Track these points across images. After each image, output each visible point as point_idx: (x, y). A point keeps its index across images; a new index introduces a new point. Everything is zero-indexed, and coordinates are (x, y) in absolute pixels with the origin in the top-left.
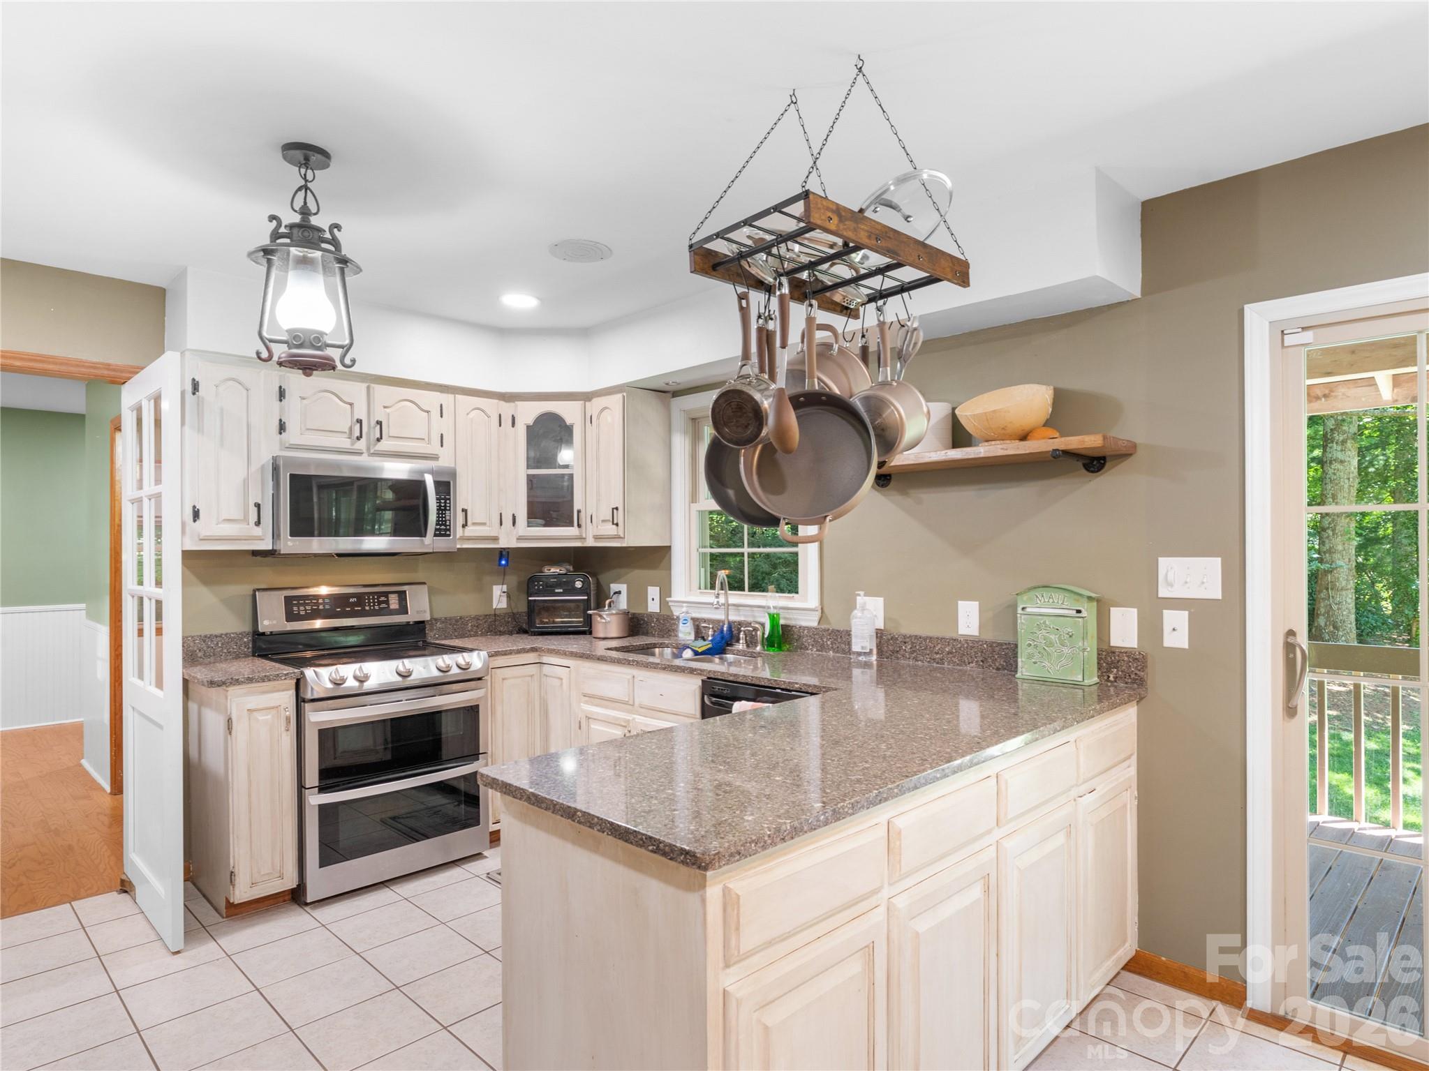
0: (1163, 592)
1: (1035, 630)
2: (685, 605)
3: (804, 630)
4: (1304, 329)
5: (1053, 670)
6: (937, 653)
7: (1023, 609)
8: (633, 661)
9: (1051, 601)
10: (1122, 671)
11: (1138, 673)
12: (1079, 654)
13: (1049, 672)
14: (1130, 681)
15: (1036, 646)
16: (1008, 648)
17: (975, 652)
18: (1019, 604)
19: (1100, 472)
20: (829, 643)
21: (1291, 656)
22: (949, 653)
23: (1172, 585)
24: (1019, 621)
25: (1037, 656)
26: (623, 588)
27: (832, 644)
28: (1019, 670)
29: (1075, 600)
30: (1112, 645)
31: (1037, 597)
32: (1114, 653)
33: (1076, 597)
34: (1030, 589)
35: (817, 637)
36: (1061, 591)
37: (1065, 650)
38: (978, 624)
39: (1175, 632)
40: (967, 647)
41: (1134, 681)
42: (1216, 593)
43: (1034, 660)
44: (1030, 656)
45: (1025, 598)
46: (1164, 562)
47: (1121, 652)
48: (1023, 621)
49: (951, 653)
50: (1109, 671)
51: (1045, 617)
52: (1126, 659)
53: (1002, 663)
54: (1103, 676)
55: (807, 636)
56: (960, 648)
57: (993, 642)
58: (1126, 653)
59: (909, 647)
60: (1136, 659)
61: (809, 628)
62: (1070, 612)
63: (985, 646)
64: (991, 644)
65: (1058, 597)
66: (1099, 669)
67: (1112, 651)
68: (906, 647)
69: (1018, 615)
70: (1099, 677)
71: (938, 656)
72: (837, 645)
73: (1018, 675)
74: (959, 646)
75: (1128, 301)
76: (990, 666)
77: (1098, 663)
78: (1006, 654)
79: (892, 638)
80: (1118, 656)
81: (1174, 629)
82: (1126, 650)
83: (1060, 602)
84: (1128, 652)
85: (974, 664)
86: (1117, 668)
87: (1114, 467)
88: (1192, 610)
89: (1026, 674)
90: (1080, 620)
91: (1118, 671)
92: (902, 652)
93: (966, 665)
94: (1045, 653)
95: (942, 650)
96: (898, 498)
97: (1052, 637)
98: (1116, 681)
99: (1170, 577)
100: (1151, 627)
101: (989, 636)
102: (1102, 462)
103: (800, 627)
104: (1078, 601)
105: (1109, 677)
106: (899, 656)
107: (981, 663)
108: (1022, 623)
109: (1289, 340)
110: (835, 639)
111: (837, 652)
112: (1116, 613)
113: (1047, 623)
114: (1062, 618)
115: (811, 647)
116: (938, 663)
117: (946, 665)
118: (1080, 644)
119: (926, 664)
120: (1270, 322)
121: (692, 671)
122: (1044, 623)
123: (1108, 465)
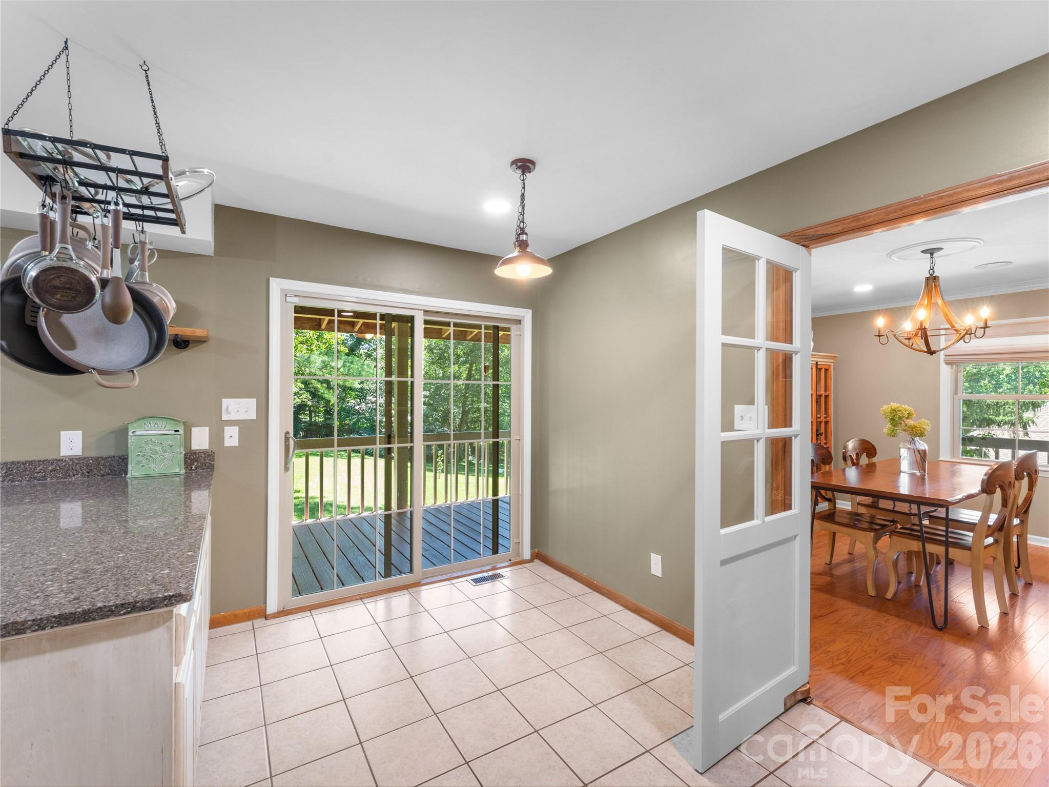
0: (225, 417)
1: (143, 445)
4: (295, 296)
5: (157, 468)
6: (38, 473)
7: (133, 432)
9: (156, 426)
10: (200, 463)
11: (210, 462)
12: (177, 456)
13: (154, 470)
14: (205, 467)
15: (144, 456)
16: (112, 460)
17: (81, 467)
18: (129, 430)
19: (187, 349)
21: (287, 443)
22: (52, 470)
23: (230, 413)
24: (130, 441)
25: (144, 461)
28: (129, 472)
29: (175, 424)
30: (192, 449)
31: (145, 424)
32: (195, 453)
33: (175, 422)
34: (139, 419)
36: (164, 419)
37: (166, 455)
38: (81, 447)
39: (232, 438)
40: (72, 464)
41: (208, 467)
42: (253, 416)
43: (142, 465)
44: (138, 463)
45: (135, 425)
46: (225, 402)
47: (200, 452)
48: (133, 440)
49: (54, 471)
50: (192, 464)
51: (151, 437)
52: (203, 455)
53: (107, 471)
54: (188, 467)
57: (98, 458)
58: (203, 452)
59: (3, 472)
60: (209, 455)
62: (170, 432)
63: (91, 461)
64: (97, 460)
65: (160, 423)
66: (185, 464)
67: (194, 453)
69: (129, 437)
70: (185, 468)
71: (39, 475)
73: (129, 476)
75: (205, 256)
76: (96, 474)
77: (185, 460)
78: (110, 465)
80: (198, 455)
81: (231, 437)
82: (203, 451)
83: (163, 426)
84: (204, 452)
85: (79, 475)
86: (197, 462)
87: (195, 347)
88: (241, 426)
89: (135, 474)
90: (178, 436)
91: (198, 463)
93: (71, 477)
94: (151, 459)
95: (44, 470)
97: (157, 448)
98: (196, 469)
99: (230, 408)
100: (217, 436)
101: (93, 453)
102: (187, 343)
104: (177, 425)
105: (192, 467)
107: (87, 474)
108: (133, 442)
109: (288, 299)
112: (195, 431)
113: (153, 440)
114: (164, 436)
116: (39, 480)
117: (48, 480)
118: (178, 450)
119: (25, 482)
120: (281, 289)
122: (151, 440)
123: (190, 345)
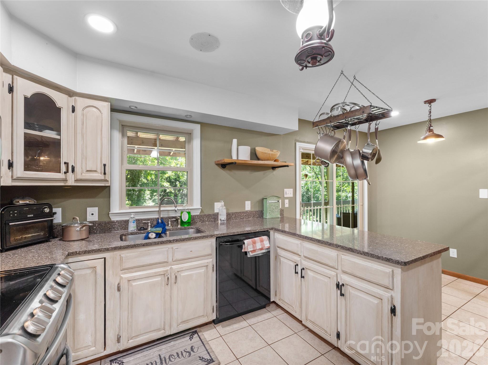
0: (285, 196)
1: (270, 206)
2: (132, 214)
3: (196, 216)
4: (302, 149)
5: (274, 215)
6: (242, 216)
7: (268, 202)
8: (173, 240)
11: (283, 213)
12: (279, 211)
14: (282, 215)
15: (271, 210)
16: (260, 212)
17: (251, 214)
19: (275, 170)
20: (206, 219)
22: (245, 216)
25: (271, 212)
26: (60, 209)
27: (207, 219)
28: (267, 216)
31: (271, 198)
33: (278, 198)
35: (201, 218)
37: (276, 210)
38: (251, 207)
39: (287, 204)
42: (292, 196)
43: (270, 214)
45: (269, 199)
46: (285, 190)
48: (266, 205)
49: (246, 216)
53: (259, 216)
55: (197, 218)
56: (248, 214)
59: (234, 216)
61: (198, 216)
62: (277, 201)
63: (253, 212)
64: (255, 212)
65: (275, 198)
68: (233, 216)
71: (242, 217)
72: (210, 219)
73: (267, 218)
74: (248, 213)
76: (256, 217)
78: (259, 214)
79: (229, 214)
84: (282, 210)
85: (251, 217)
88: (289, 199)
90: (279, 203)
92: (232, 218)
94: (273, 212)
95: (243, 215)
96: (228, 172)
97: (274, 208)
100: (283, 203)
101: (254, 210)
103: (194, 216)
106: (231, 219)
107: (253, 217)
110: (208, 218)
111: (210, 222)
114: (276, 203)
115: (198, 222)
116: (242, 219)
117: (244, 219)
118: (279, 208)
119: (239, 220)
120: (299, 147)
121: (212, 236)
122: (272, 204)
